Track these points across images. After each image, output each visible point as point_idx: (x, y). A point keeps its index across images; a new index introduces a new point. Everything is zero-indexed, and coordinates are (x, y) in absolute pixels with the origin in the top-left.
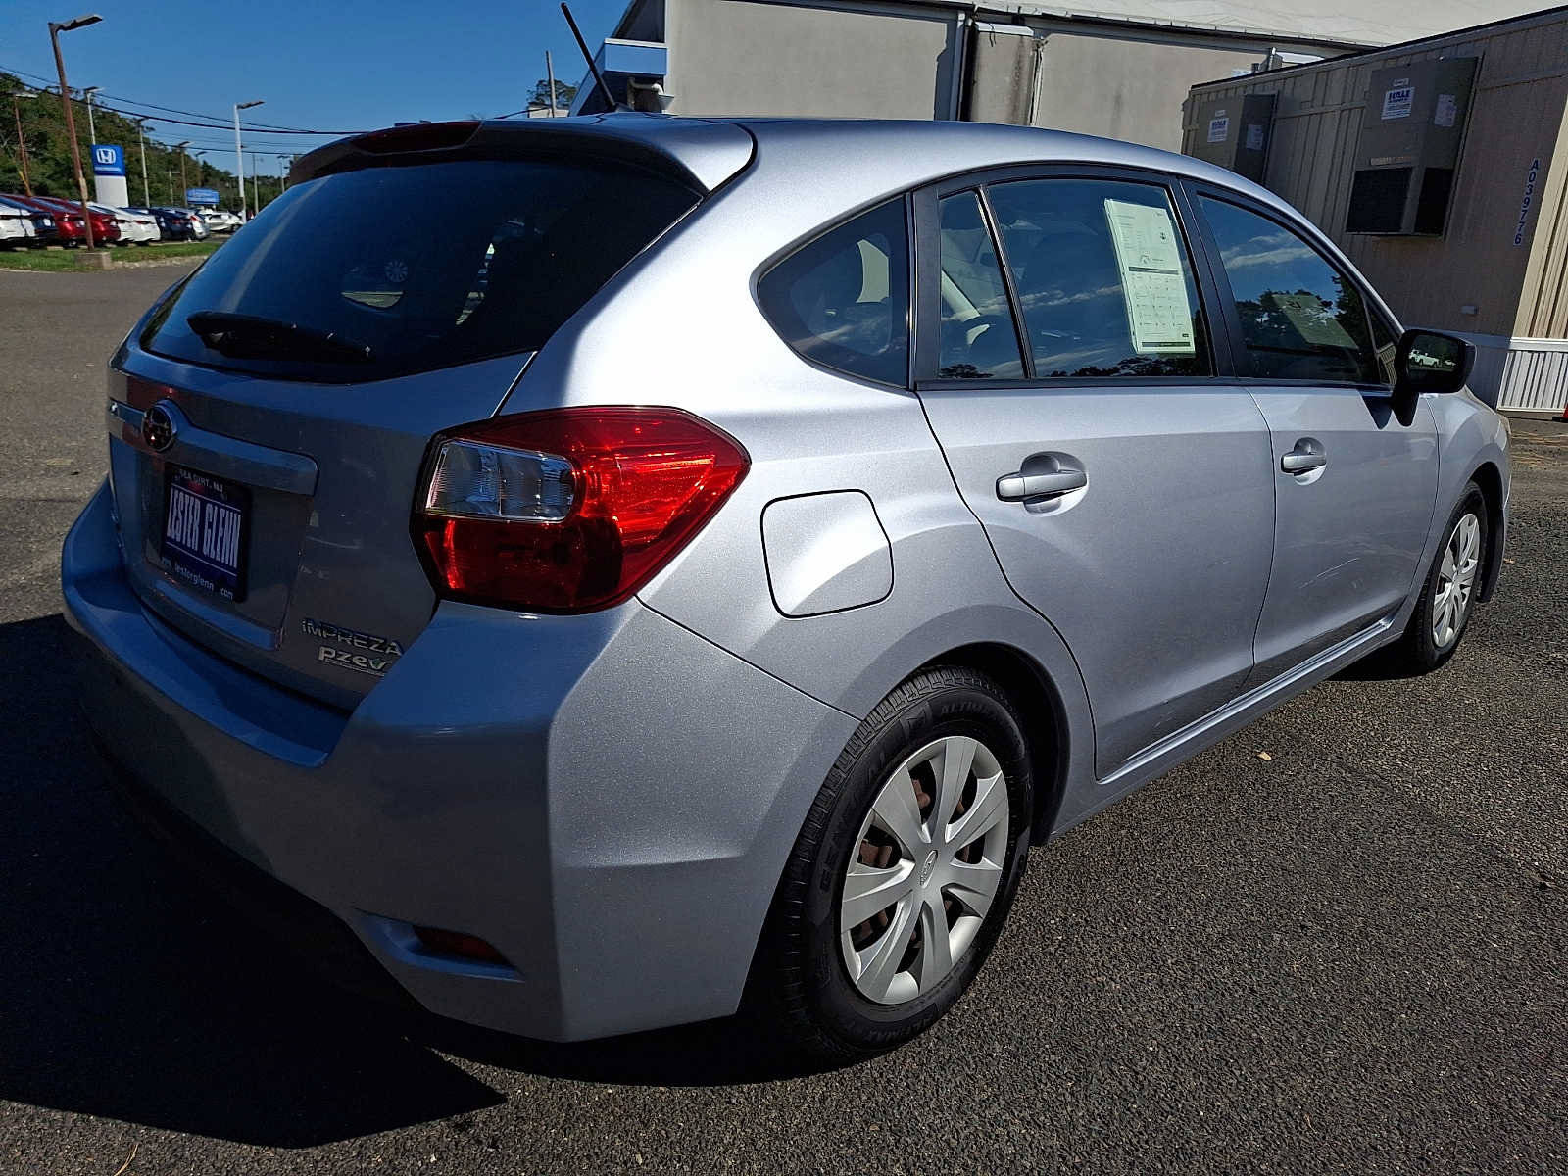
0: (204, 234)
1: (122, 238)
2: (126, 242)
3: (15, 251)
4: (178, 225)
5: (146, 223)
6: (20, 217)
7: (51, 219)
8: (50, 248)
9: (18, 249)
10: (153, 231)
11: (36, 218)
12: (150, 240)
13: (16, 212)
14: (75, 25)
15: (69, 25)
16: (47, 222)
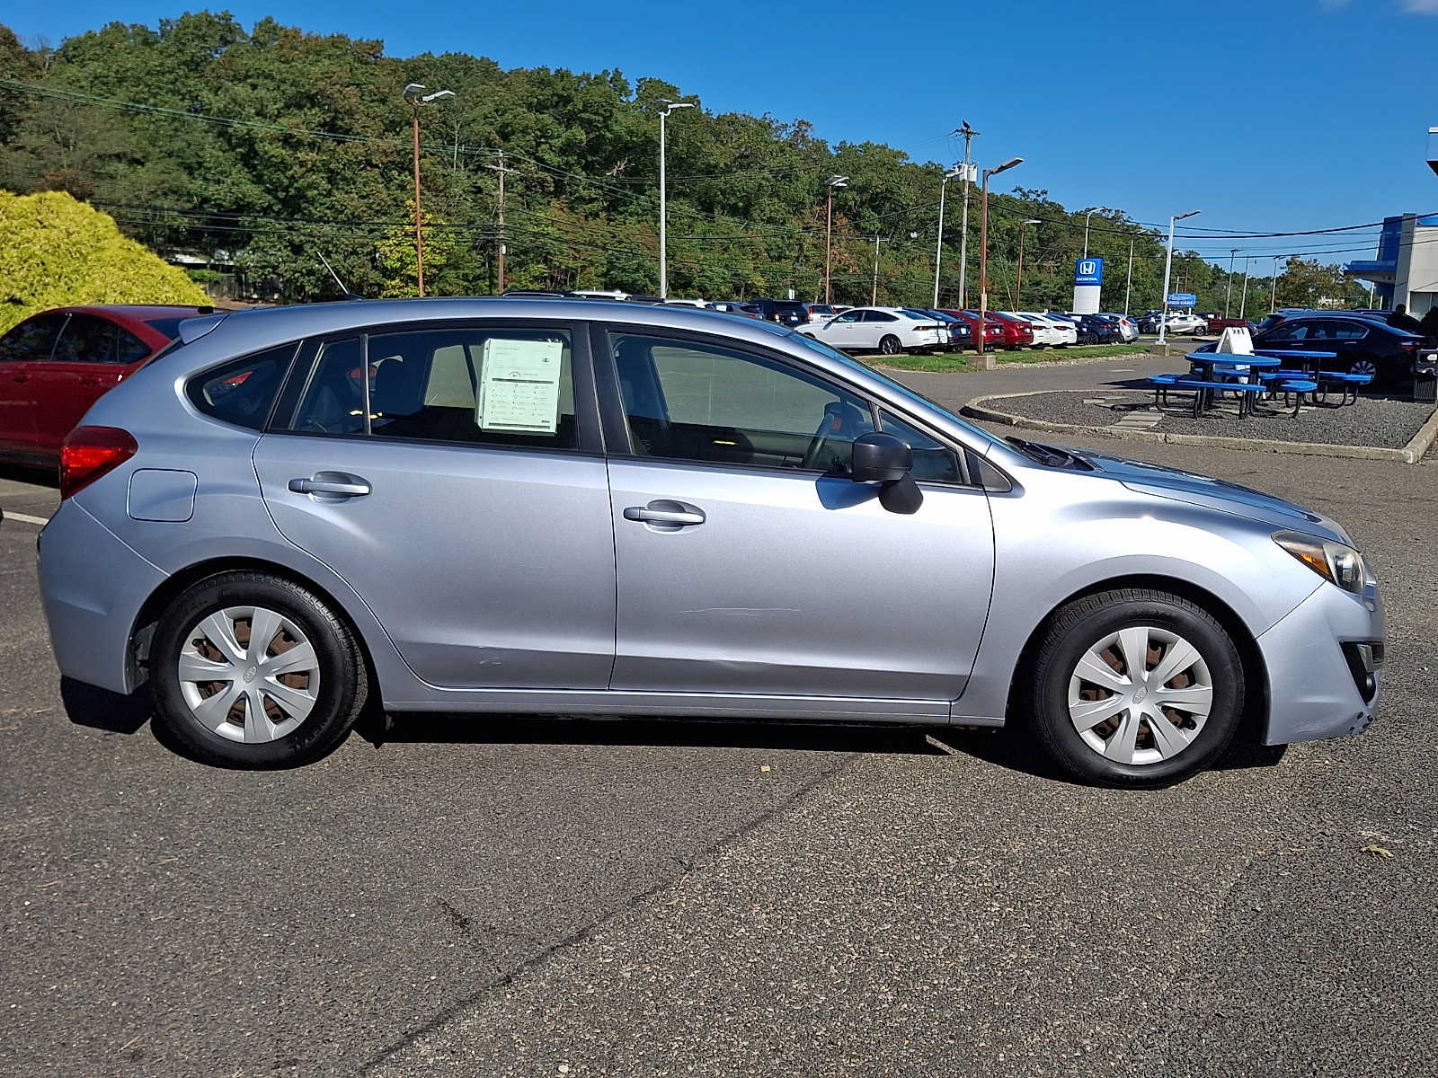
0: (1131, 338)
1: (1035, 343)
2: (1041, 346)
3: (932, 355)
4: (1106, 330)
5: (1065, 328)
6: (938, 327)
7: (968, 328)
8: (965, 352)
9: (935, 353)
10: (1071, 335)
11: (955, 328)
12: (1065, 344)
13: (935, 323)
14: (1002, 168)
15: (997, 170)
16: (964, 331)
